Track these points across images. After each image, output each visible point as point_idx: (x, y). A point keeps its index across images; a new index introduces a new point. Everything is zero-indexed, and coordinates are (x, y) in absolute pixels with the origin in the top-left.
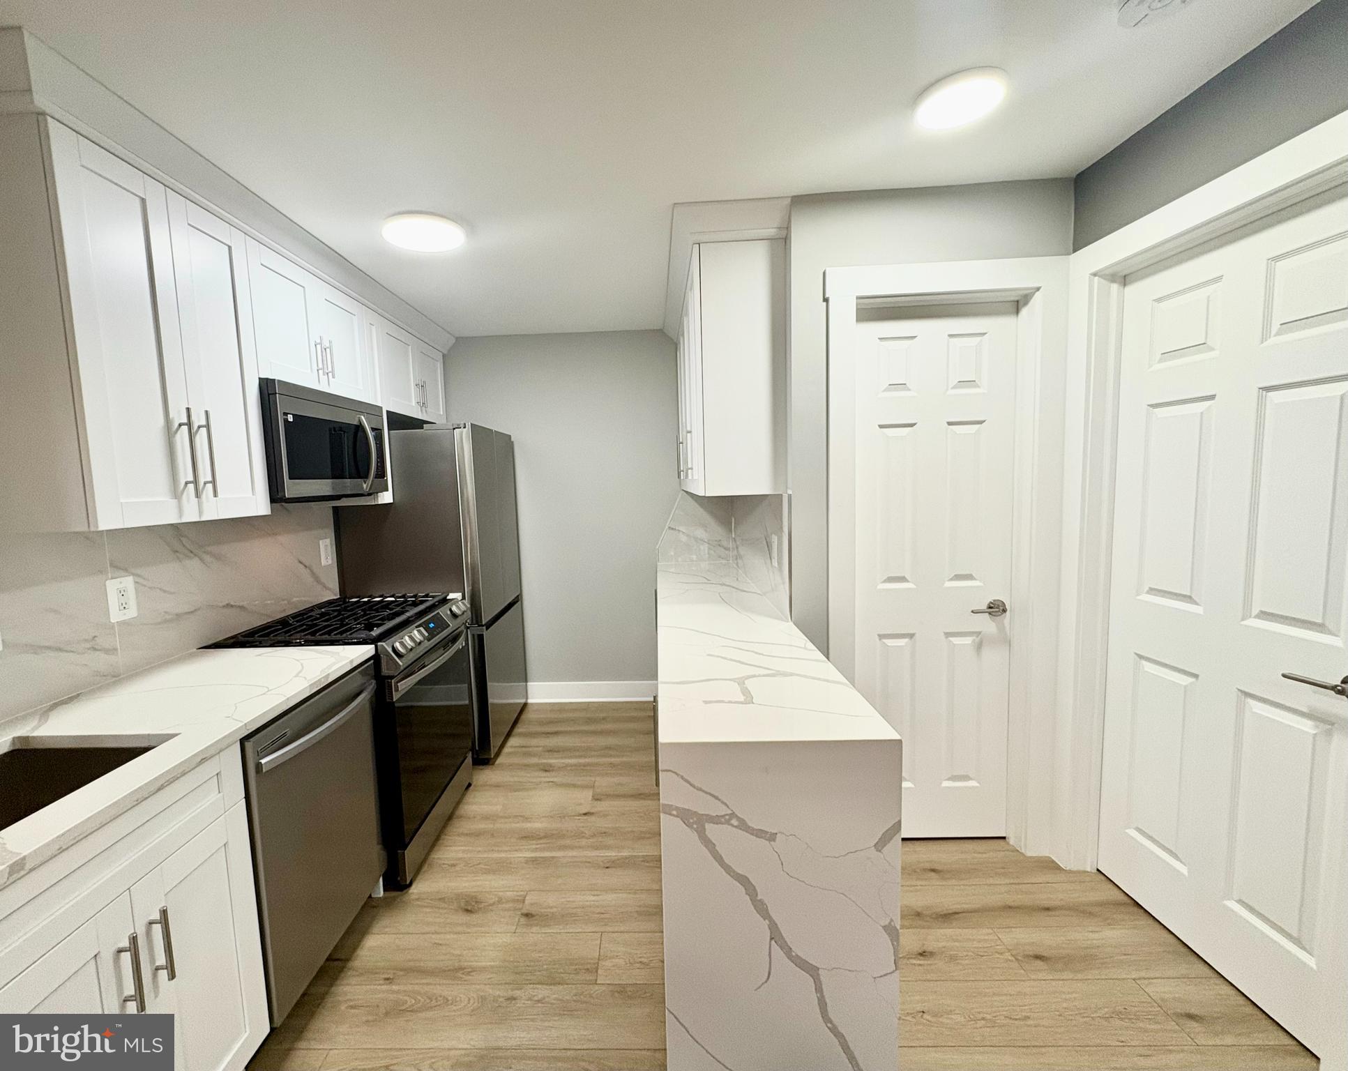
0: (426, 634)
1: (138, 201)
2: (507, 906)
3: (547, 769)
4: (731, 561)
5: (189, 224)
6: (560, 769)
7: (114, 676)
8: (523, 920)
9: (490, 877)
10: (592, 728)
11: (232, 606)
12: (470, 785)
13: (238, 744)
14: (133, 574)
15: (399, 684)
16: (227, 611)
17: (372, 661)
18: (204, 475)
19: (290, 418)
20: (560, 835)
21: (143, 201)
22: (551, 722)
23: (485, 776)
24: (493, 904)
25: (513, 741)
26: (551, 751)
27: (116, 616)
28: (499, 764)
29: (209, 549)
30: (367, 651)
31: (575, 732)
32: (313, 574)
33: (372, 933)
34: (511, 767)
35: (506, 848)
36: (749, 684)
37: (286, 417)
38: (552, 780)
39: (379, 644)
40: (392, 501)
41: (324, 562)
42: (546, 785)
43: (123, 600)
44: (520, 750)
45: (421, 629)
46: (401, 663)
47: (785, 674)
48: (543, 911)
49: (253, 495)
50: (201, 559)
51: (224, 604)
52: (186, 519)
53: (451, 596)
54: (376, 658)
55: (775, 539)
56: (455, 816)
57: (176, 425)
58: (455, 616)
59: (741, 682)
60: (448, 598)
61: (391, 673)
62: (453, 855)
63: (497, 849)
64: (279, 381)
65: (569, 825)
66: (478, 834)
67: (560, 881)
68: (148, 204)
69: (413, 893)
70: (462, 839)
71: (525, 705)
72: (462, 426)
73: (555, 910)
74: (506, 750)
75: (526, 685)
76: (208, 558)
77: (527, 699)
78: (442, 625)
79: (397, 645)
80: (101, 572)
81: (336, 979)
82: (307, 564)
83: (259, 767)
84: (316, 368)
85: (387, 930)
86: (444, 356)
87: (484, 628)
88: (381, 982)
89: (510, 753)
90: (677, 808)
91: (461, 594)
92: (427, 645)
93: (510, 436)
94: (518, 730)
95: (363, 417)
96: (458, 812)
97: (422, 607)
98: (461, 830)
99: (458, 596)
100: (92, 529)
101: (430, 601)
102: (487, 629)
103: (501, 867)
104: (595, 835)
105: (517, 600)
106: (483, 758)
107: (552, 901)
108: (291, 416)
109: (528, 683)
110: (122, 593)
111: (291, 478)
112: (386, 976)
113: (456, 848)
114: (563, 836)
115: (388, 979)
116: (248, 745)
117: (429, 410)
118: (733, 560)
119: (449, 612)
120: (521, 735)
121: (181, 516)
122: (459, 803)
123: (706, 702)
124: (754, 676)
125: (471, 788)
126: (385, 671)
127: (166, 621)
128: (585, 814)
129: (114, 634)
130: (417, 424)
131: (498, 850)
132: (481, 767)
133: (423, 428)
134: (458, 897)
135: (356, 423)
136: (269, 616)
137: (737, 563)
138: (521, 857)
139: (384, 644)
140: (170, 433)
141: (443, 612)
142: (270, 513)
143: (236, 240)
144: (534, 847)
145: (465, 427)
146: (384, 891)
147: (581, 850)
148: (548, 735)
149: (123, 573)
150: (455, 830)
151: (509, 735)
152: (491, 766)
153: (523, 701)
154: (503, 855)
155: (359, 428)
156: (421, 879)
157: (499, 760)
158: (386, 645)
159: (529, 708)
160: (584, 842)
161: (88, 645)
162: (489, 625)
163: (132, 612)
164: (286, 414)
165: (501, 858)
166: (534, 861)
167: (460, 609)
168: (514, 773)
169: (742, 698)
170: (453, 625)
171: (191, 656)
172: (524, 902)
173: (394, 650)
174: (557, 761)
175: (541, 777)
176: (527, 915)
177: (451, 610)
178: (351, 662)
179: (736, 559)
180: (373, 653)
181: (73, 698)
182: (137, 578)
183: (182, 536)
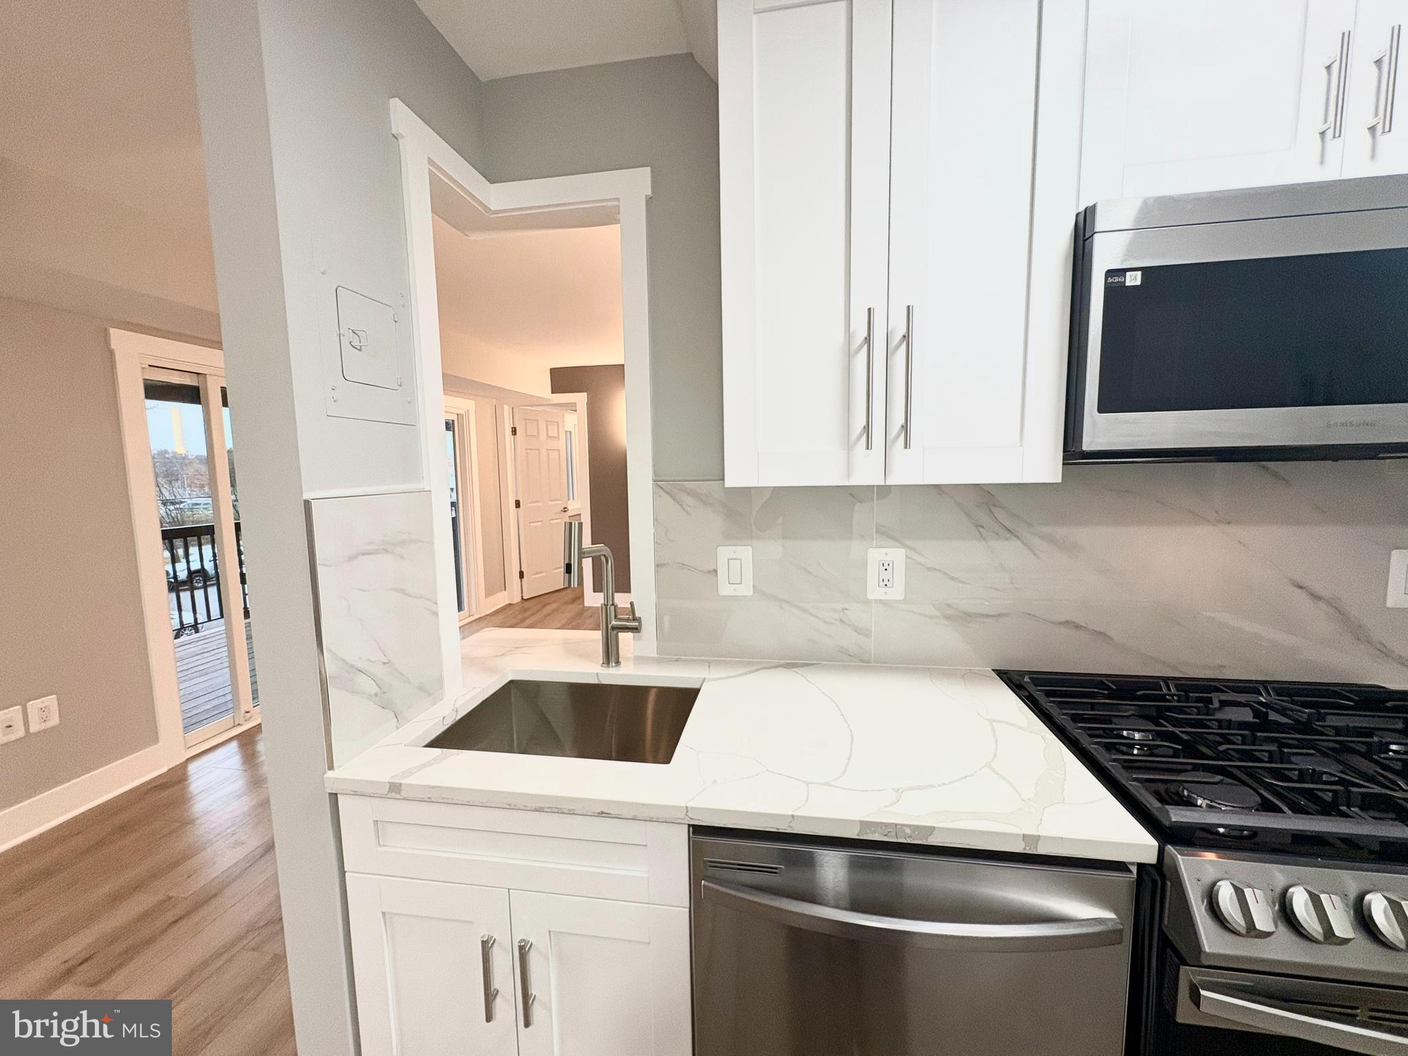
7: (862, 661)
11: (1079, 627)
14: (905, 546)
27: (874, 591)
32: (1343, 618)
43: (887, 575)
50: (1024, 543)
57: (860, 339)
80: (864, 537)
82: (1322, 595)
84: (1320, 128)
110: (887, 566)
111: (1102, 409)
121: (849, 474)
129: (870, 612)
136: (1175, 668)
142: (1059, 480)
149: (899, 545)
161: (836, 616)
163: (896, 593)
180: (1151, 858)
181: (807, 665)
182: (911, 554)
183: (994, 506)
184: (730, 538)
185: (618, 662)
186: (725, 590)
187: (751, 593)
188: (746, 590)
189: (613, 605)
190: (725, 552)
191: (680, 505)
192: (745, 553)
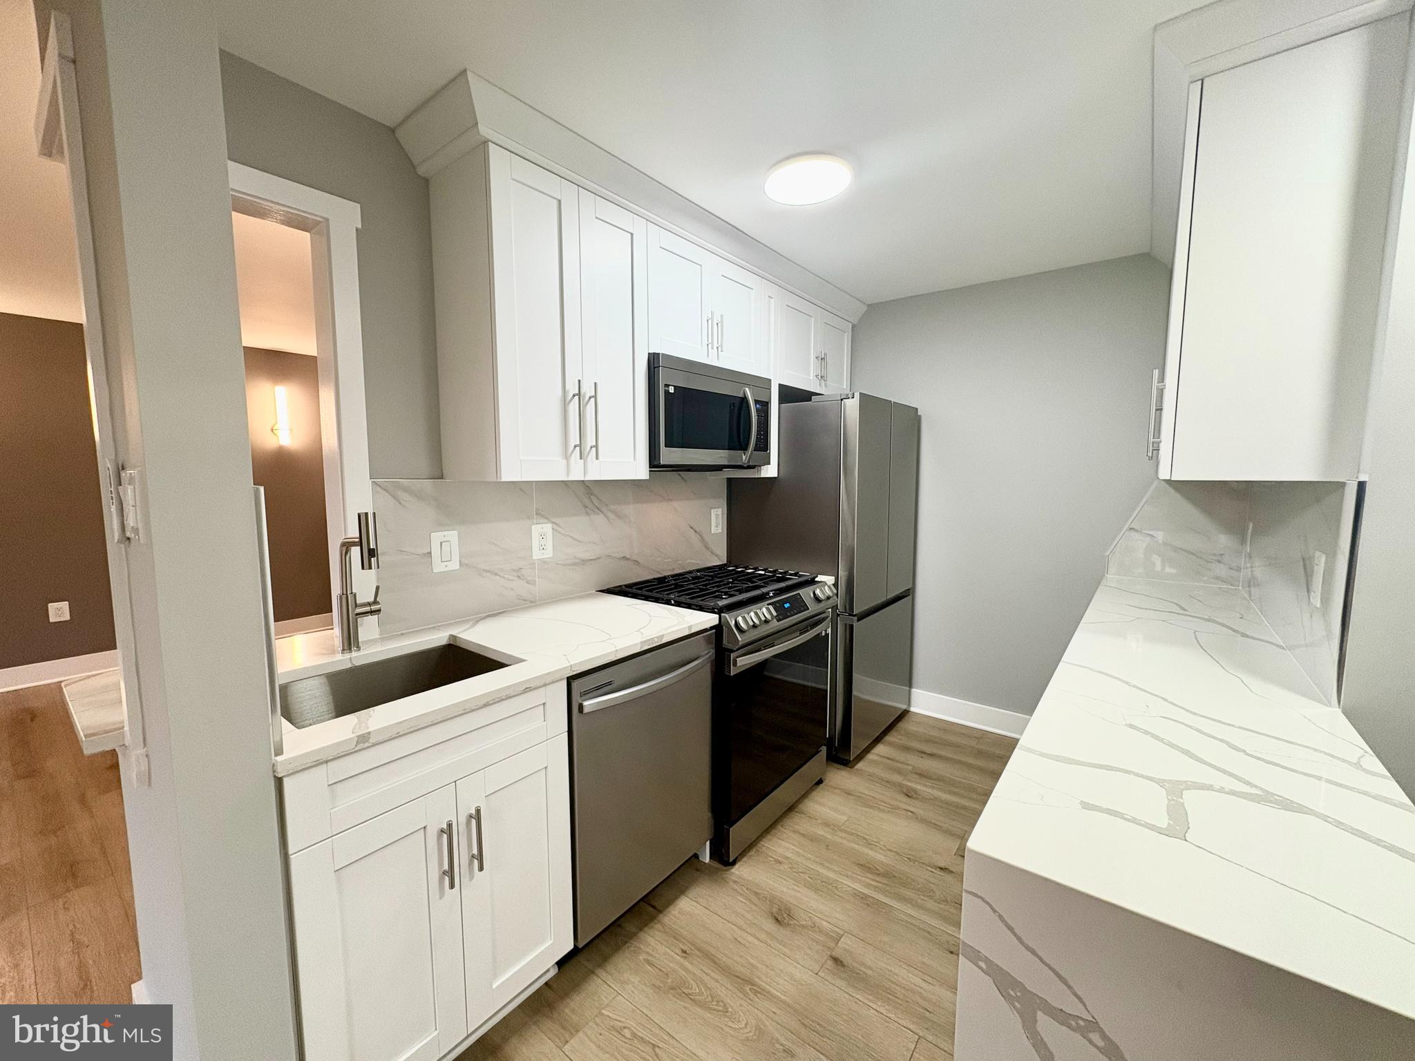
0: (775, 614)
1: (555, 203)
2: (817, 936)
3: (909, 794)
4: (1240, 588)
5: (596, 218)
6: (925, 800)
7: (531, 602)
8: (830, 963)
9: (811, 894)
10: (980, 763)
11: (628, 559)
12: (820, 782)
13: (565, 682)
14: (553, 523)
15: (738, 659)
16: (623, 562)
17: (714, 631)
18: (590, 441)
19: (672, 390)
20: (905, 882)
21: (560, 201)
22: (929, 741)
23: (838, 777)
24: (804, 927)
25: (880, 749)
26: (922, 775)
27: (537, 555)
28: (857, 769)
29: (613, 507)
30: (710, 619)
31: (959, 762)
32: (702, 540)
33: (687, 897)
34: (872, 777)
35: (836, 869)
36: (1189, 797)
37: (666, 388)
38: (913, 810)
39: (723, 614)
40: (776, 476)
41: (713, 530)
42: (904, 812)
43: (543, 542)
44: (885, 760)
45: (771, 607)
46: (740, 639)
47: (1287, 805)
48: (855, 964)
49: (634, 460)
50: (605, 516)
51: (622, 555)
52: (573, 477)
53: (819, 578)
54: (718, 628)
55: (1320, 562)
56: (796, 810)
57: (571, 395)
58: (817, 599)
59: (1175, 789)
60: (816, 579)
61: (730, 646)
62: (780, 850)
63: (827, 865)
64: (663, 354)
65: (921, 875)
66: (814, 839)
67: (886, 939)
68: (562, 204)
69: (733, 873)
70: (794, 836)
71: (904, 714)
72: (850, 396)
73: (870, 972)
74: (870, 756)
75: (910, 692)
76: (610, 515)
77: (909, 705)
78: (799, 605)
79: (740, 619)
80: (528, 518)
81: (646, 925)
82: (698, 530)
83: (581, 707)
84: (707, 343)
85: (700, 900)
86: (854, 327)
87: (856, 618)
88: (677, 951)
89: (873, 761)
90: (987, 960)
91: (834, 577)
92: (775, 625)
93: (917, 409)
94: (888, 738)
95: (747, 389)
96: (802, 807)
97: (783, 585)
98: (797, 827)
99: (830, 580)
100: (499, 480)
101: (796, 580)
102: (858, 620)
103: (823, 887)
104: (947, 901)
105: (908, 594)
106: (842, 755)
107: (870, 959)
108: (673, 388)
109: (914, 690)
110: (543, 536)
111: (666, 445)
112: (685, 948)
113: (788, 845)
114: (904, 884)
115: (684, 952)
116: (575, 684)
117: (828, 383)
118: (1243, 587)
119: (812, 595)
120: (891, 744)
121: (568, 474)
122: (805, 796)
123: (1086, 806)
124: (1210, 788)
125: (822, 785)
126: (725, 642)
127: (575, 564)
128: (941, 869)
129: (535, 569)
130: (806, 396)
131: (828, 867)
132: (840, 766)
133: (811, 401)
134: (772, 900)
135: (741, 395)
136: (659, 573)
137: (1250, 592)
138: (849, 886)
139: (727, 615)
140: (565, 404)
141: (806, 593)
142: (648, 478)
143: (638, 227)
144: (867, 880)
145: (853, 398)
146: (710, 858)
147: (922, 911)
148: (923, 755)
149: (546, 521)
150: (791, 824)
151: (878, 740)
152: (849, 769)
153: (904, 707)
154: (831, 875)
155: (744, 400)
156: (746, 862)
157: (860, 765)
158: (730, 618)
159: (909, 715)
160: (930, 904)
161: (516, 574)
162: (862, 617)
163: (548, 553)
164: (667, 386)
165: (829, 878)
166: (864, 897)
167: (824, 594)
168: (873, 787)
169: (1163, 822)
170: (813, 608)
171: (589, 596)
172: (837, 943)
173: (737, 624)
174: (924, 789)
175: (900, 802)
176: (836, 960)
177: (814, 593)
178: (690, 627)
179: (1249, 586)
180: (717, 622)
181: (500, 613)
182: (555, 526)
183: (592, 494)
184: (441, 526)
185: (358, 648)
186: (439, 567)
187: (458, 567)
188: (454, 565)
189: (352, 593)
190: (437, 537)
191: (398, 501)
192: (452, 535)
